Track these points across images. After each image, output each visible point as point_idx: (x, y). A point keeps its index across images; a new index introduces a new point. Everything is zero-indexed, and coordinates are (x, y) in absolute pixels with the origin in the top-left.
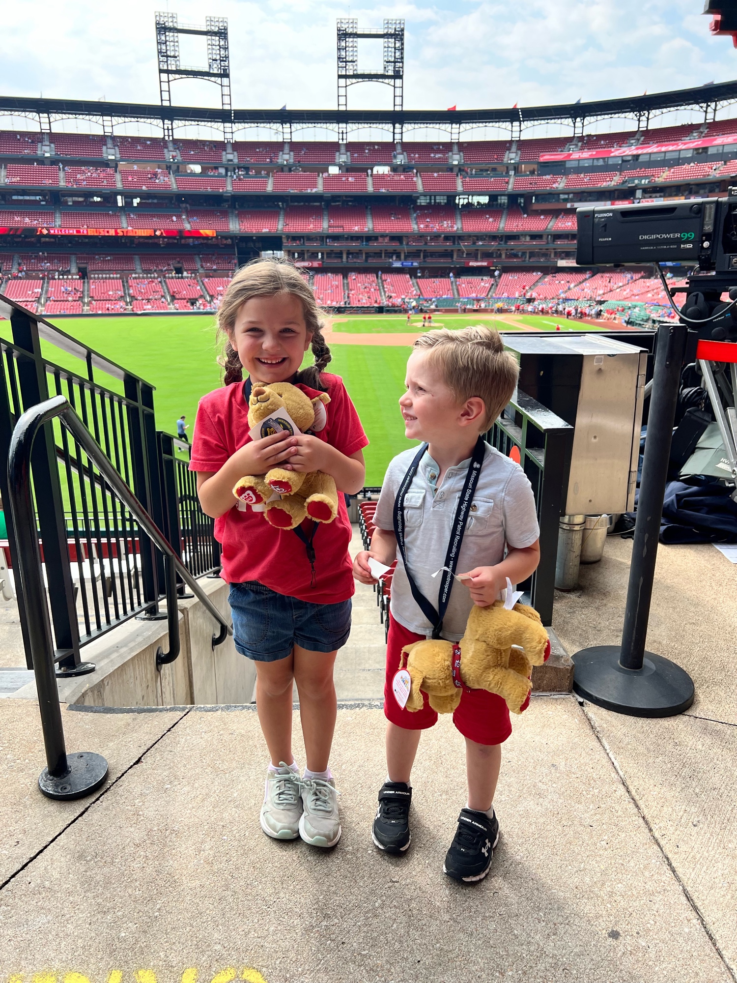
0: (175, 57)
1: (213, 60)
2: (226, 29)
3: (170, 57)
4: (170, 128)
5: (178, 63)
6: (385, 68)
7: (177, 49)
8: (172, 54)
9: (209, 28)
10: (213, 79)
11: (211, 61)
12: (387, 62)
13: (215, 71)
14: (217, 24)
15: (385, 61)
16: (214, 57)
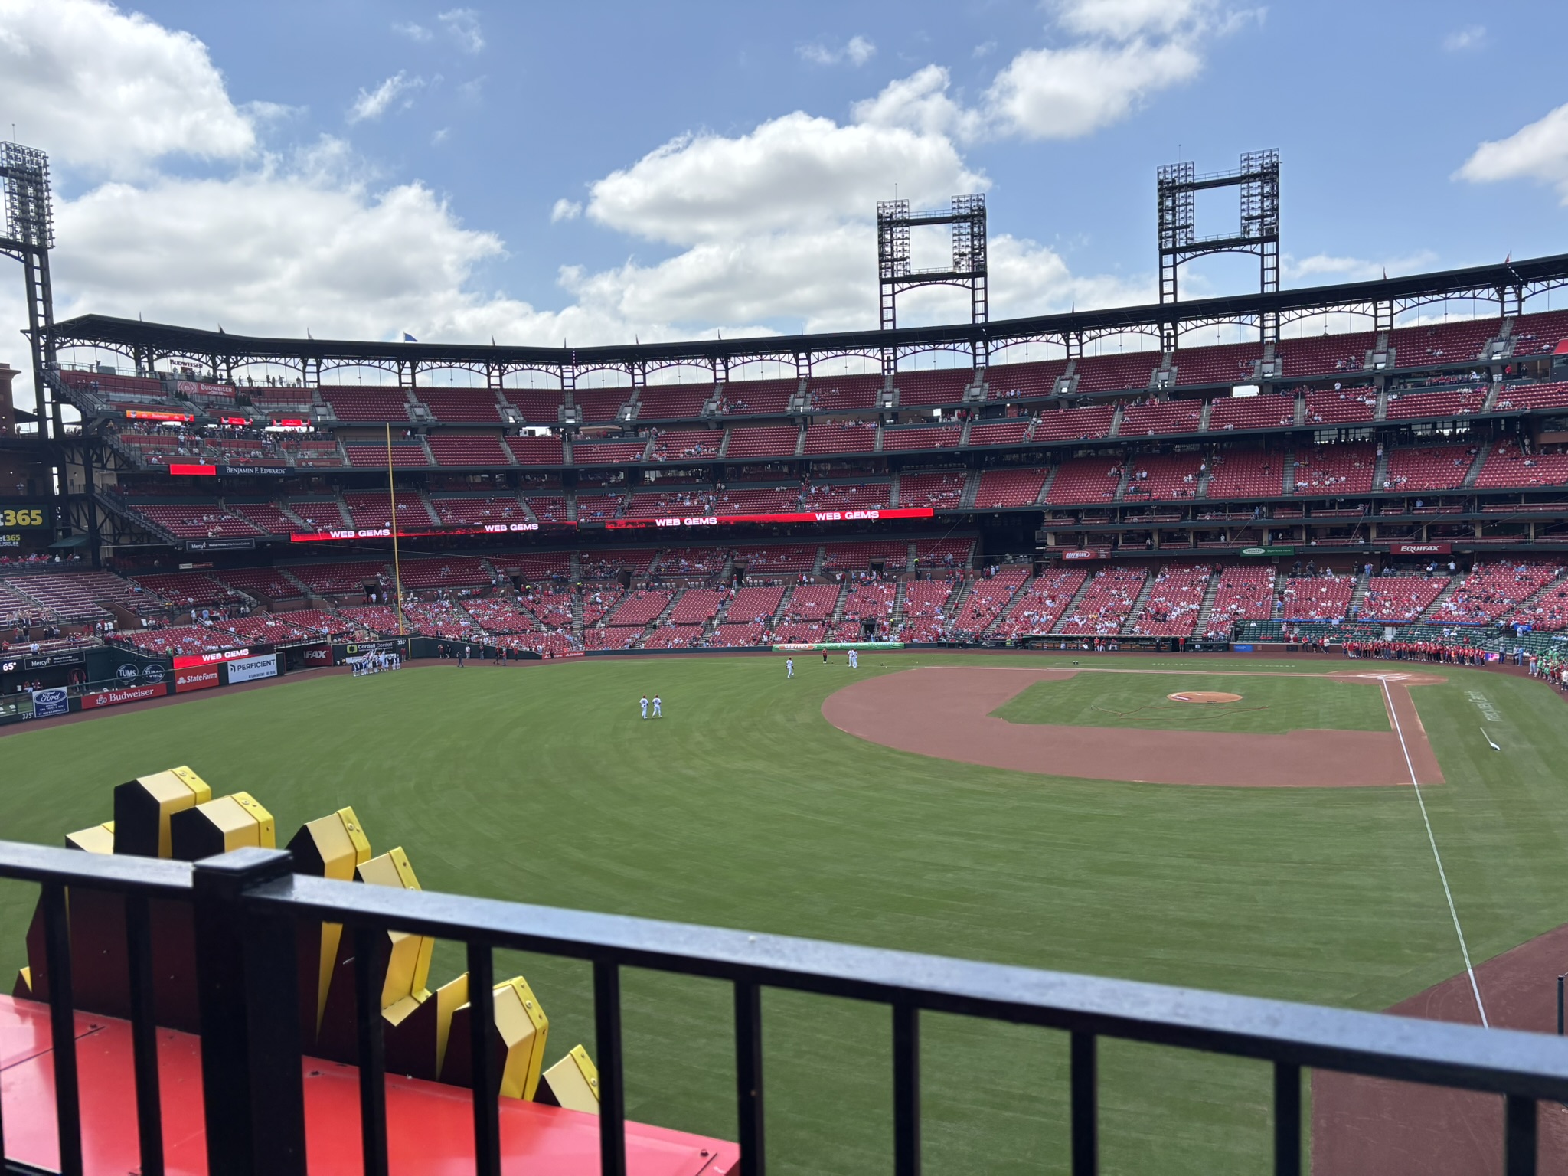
0: (904, 259)
1: (960, 255)
2: (984, 210)
3: (897, 260)
4: (892, 357)
5: (908, 267)
6: (1245, 228)
7: (906, 248)
8: (900, 255)
9: (956, 212)
10: (960, 282)
11: (957, 257)
12: (1247, 219)
13: (964, 270)
14: (968, 205)
15: (1242, 218)
16: (963, 250)
